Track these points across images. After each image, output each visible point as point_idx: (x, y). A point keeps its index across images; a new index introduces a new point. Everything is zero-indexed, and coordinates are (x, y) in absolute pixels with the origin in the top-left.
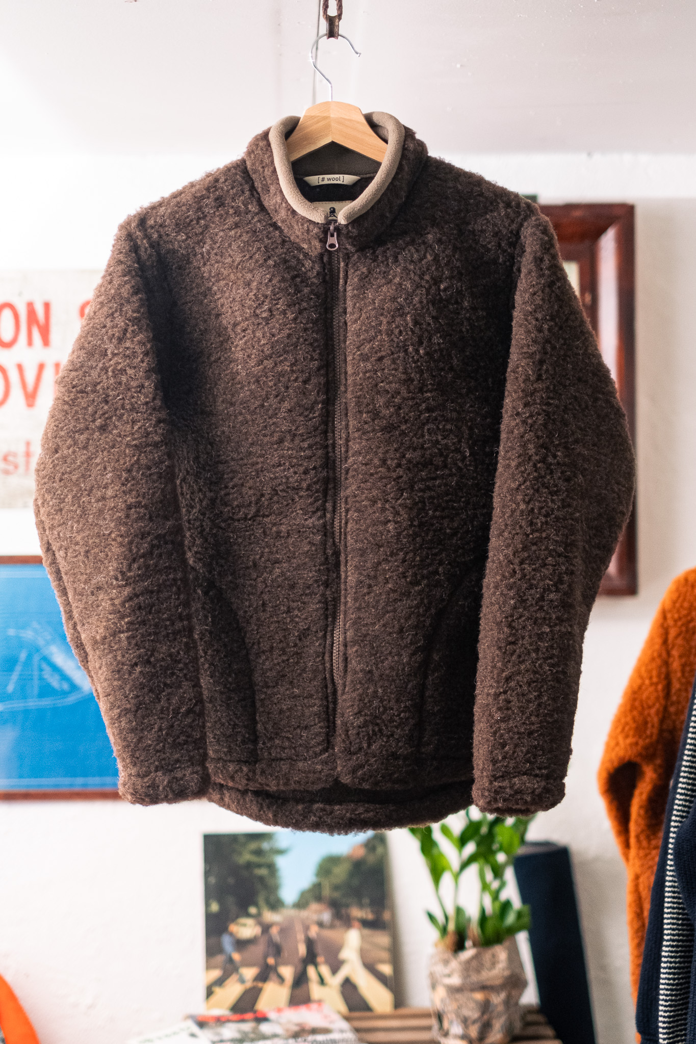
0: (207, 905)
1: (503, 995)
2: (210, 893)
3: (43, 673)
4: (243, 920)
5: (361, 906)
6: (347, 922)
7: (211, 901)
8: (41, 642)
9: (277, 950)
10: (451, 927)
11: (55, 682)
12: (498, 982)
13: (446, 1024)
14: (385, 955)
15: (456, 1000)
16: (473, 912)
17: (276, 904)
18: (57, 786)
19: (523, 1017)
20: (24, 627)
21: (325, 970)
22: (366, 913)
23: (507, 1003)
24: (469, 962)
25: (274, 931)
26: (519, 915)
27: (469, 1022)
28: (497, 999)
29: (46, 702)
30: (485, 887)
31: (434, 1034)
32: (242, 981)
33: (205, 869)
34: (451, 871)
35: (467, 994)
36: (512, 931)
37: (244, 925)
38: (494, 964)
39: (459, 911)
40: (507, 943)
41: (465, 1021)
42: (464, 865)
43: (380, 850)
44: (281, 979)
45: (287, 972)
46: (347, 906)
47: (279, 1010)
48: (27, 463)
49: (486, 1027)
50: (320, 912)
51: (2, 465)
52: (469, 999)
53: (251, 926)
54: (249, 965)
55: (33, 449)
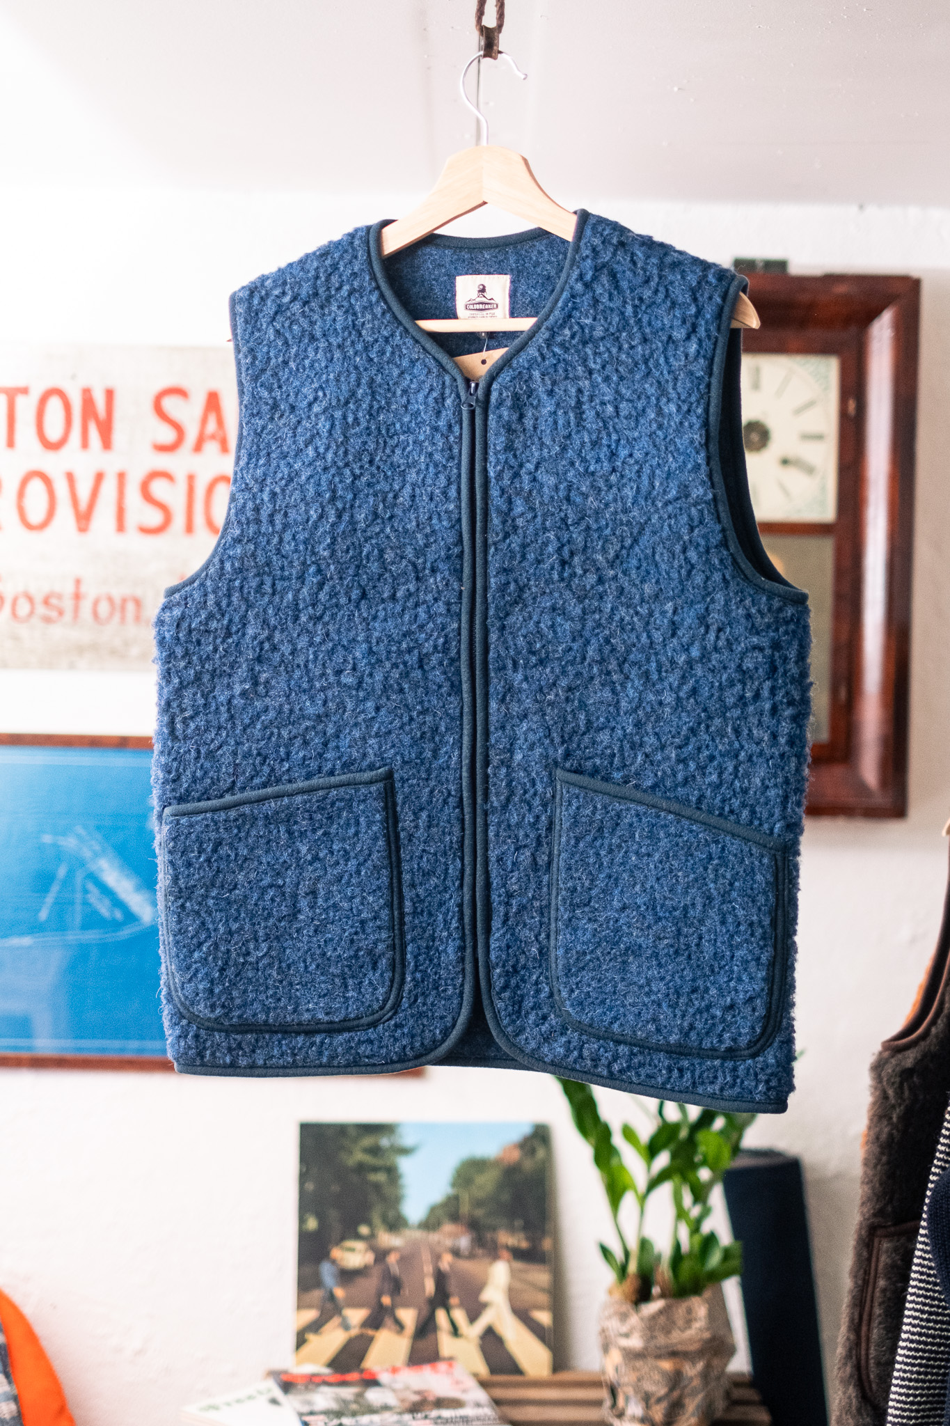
0: (302, 1220)
1: (700, 1365)
2: (307, 1204)
3: (89, 895)
4: (350, 1244)
5: (512, 1229)
6: (493, 1252)
7: (307, 1215)
8: (87, 854)
9: (395, 1286)
10: (633, 1267)
11: (104, 909)
12: (694, 1347)
13: (621, 1402)
14: (543, 1298)
15: (634, 1369)
16: (663, 1246)
17: (396, 1223)
18: (104, 1050)
19: (728, 1395)
20: (64, 833)
21: (459, 1315)
22: (519, 1240)
23: (706, 1375)
24: (654, 1318)
25: (392, 1259)
26: (727, 1254)
27: (653, 1400)
28: (692, 1371)
29: (92, 936)
30: (681, 1214)
31: (604, 1413)
32: (346, 1326)
33: (301, 1171)
34: (636, 1192)
35: (651, 1361)
36: (716, 1277)
37: (352, 1250)
38: (689, 1322)
39: (644, 1244)
40: (707, 1294)
41: (647, 1399)
42: (654, 1184)
43: (541, 1153)
44: (400, 1326)
45: (408, 1316)
46: (494, 1229)
47: (394, 1370)
48: (76, 609)
49: (675, 1408)
51: (41, 610)
52: (653, 1368)
53: (360, 1251)
54: (356, 1305)
55: (84, 589)
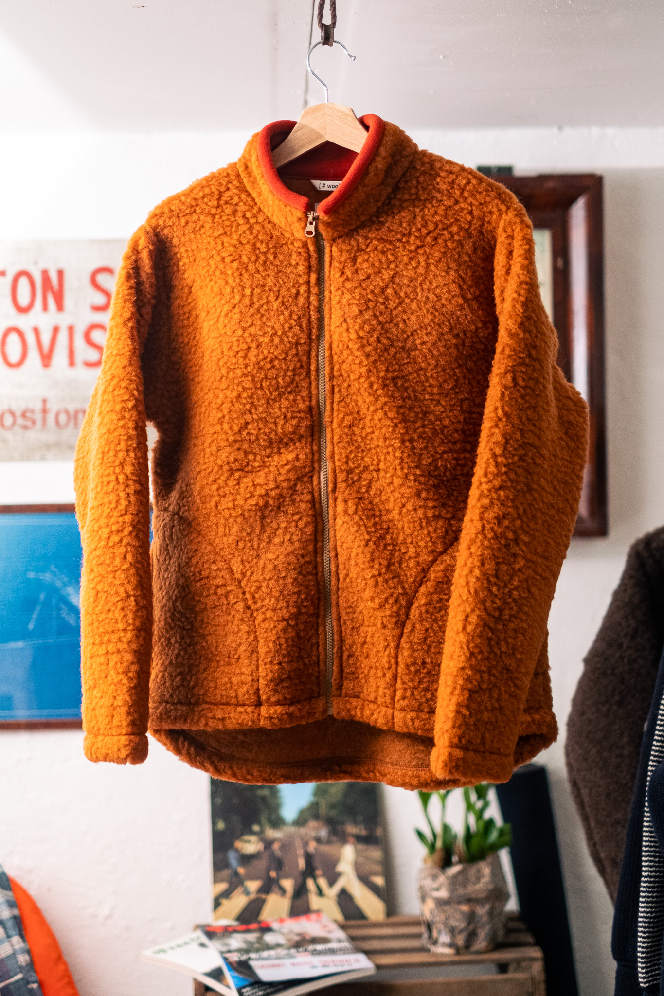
0: (214, 823)
1: (487, 907)
2: (217, 813)
3: (61, 612)
4: (247, 837)
5: (355, 823)
6: (343, 838)
7: (217, 820)
8: (59, 584)
9: (278, 864)
10: (439, 844)
11: (72, 620)
12: (483, 895)
13: (435, 934)
14: (378, 868)
15: (444, 911)
16: (458, 828)
17: (277, 822)
19: (505, 926)
20: (43, 571)
22: (360, 830)
23: (491, 913)
24: (455, 877)
25: (276, 846)
26: (502, 832)
27: (456, 932)
28: (482, 911)
29: (64, 639)
30: (469, 807)
31: (423, 941)
32: (247, 893)
33: (212, 790)
35: (454, 906)
36: (494, 848)
37: (249, 842)
38: (478, 879)
39: (446, 828)
40: (490, 859)
41: (452, 931)
44: (283, 891)
45: (288, 884)
46: (343, 823)
47: (281, 920)
48: (44, 420)
49: (471, 936)
50: (318, 829)
51: (20, 421)
52: (456, 910)
53: (254, 842)
54: (253, 878)
55: (49, 405)
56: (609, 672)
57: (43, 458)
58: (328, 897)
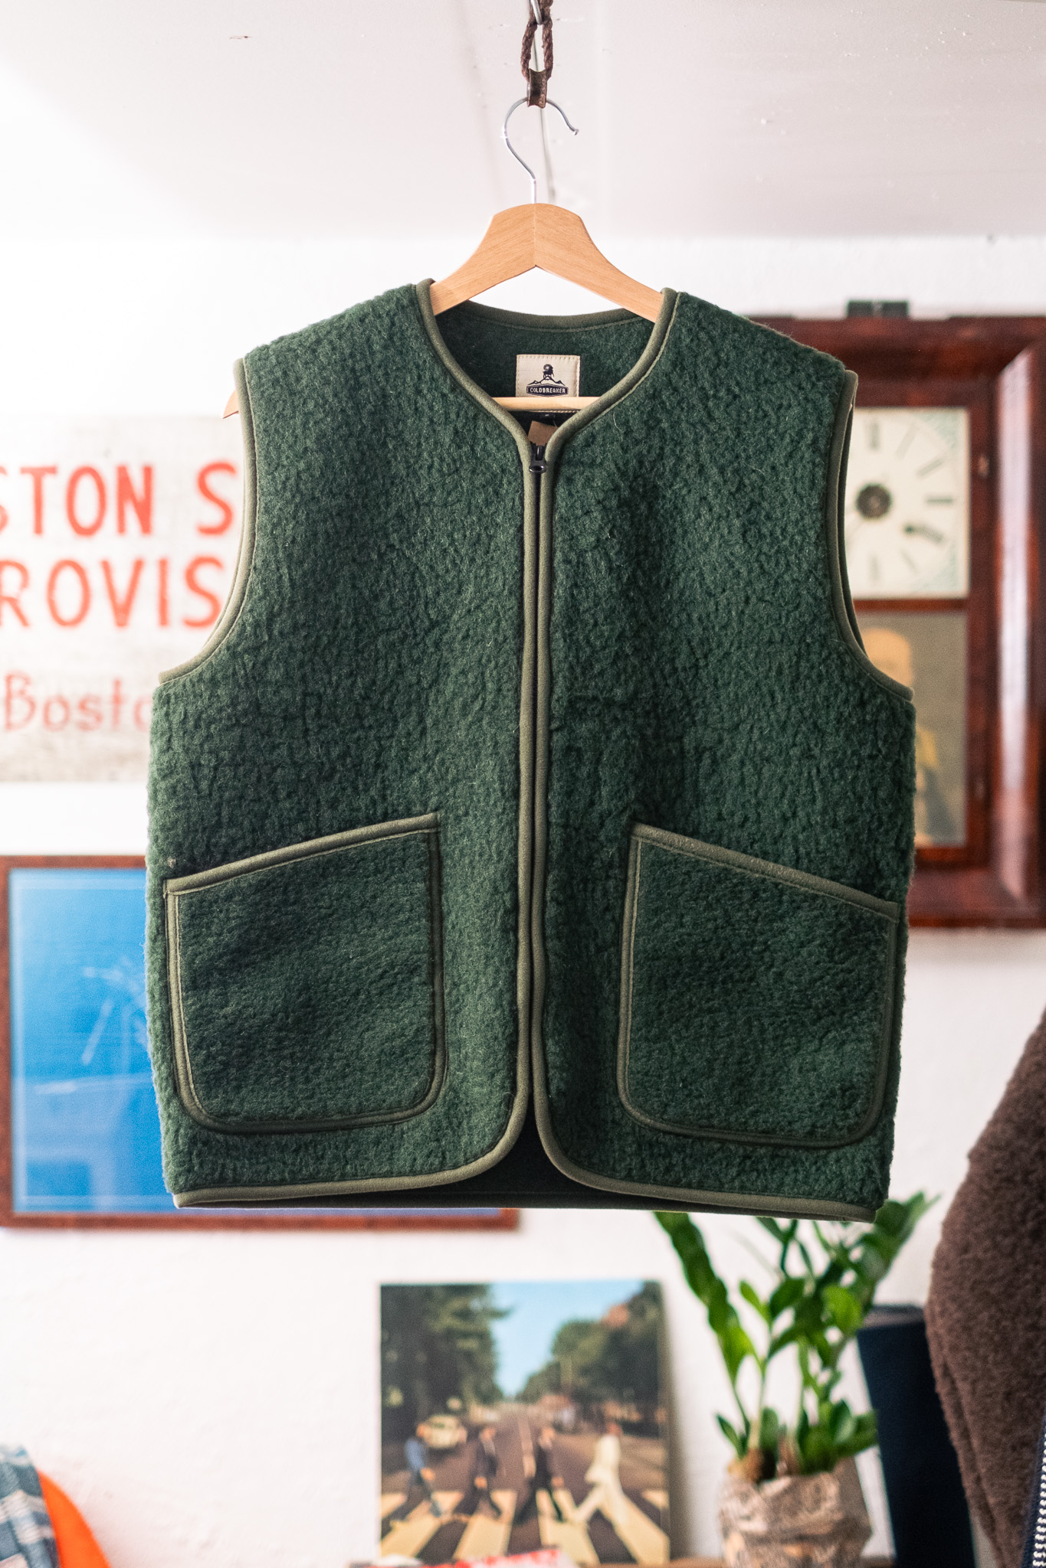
0: (384, 1394)
1: (832, 1551)
2: (390, 1376)
3: (137, 1034)
4: (439, 1419)
5: (622, 1400)
6: (599, 1425)
7: (390, 1388)
8: (134, 987)
9: (490, 1465)
10: (754, 1441)
12: (824, 1530)
14: (657, 1477)
15: (759, 1555)
16: (788, 1417)
17: (490, 1396)
20: (108, 964)
22: (629, 1412)
23: (838, 1561)
24: (778, 1498)
25: (487, 1436)
26: (861, 1424)
28: (823, 1556)
30: (808, 1381)
32: (436, 1512)
33: (382, 1339)
34: (755, 1355)
35: (776, 1547)
36: (849, 1451)
37: (441, 1426)
38: (817, 1502)
39: (767, 1416)
40: (839, 1470)
42: (777, 1346)
43: (651, 1314)
44: (496, 1511)
45: (506, 1499)
46: (600, 1400)
47: (489, 1562)
48: (116, 714)
50: (558, 1408)
51: (76, 715)
52: (778, 1555)
53: (450, 1428)
54: (447, 1487)
55: (125, 690)
56: (1018, 1178)
57: (113, 778)
58: (572, 1524)
